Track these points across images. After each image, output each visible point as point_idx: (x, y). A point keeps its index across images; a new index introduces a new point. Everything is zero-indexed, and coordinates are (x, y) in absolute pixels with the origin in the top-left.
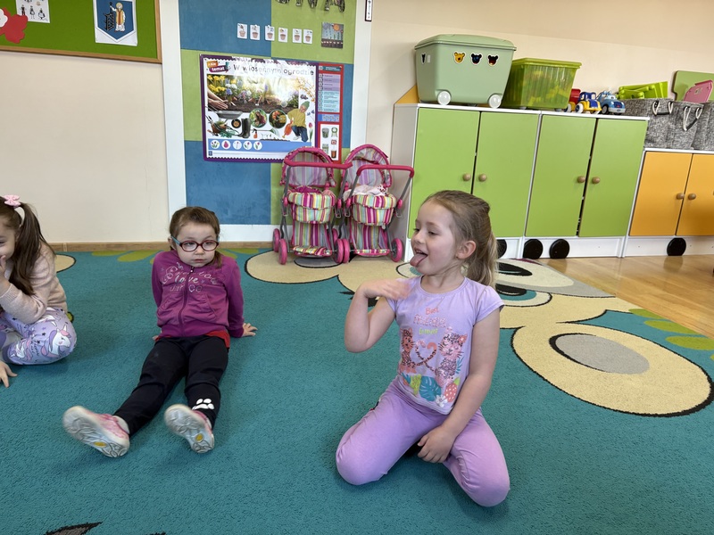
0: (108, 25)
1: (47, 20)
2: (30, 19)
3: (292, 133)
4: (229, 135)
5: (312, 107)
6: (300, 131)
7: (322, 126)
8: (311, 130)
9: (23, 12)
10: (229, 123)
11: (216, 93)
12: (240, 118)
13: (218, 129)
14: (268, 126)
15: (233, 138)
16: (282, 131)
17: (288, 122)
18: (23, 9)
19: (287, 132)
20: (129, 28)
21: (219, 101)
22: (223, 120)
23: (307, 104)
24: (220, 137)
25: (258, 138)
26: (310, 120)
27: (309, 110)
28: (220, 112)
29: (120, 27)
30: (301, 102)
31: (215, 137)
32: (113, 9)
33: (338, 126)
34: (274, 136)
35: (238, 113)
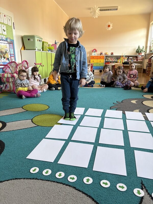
3: (7, 60)
5: (9, 53)
6: (8, 59)
7: (12, 58)
8: (10, 59)
14: (3, 58)
16: (5, 59)
17: (6, 57)
19: (6, 60)
23: (8, 52)
25: (2, 62)
26: (9, 56)
30: (7, 51)
33: (14, 58)
34: (4, 61)
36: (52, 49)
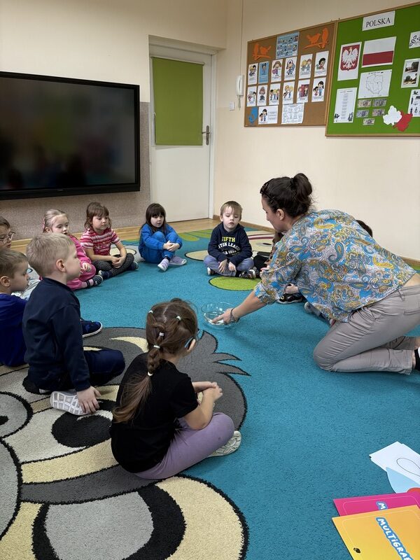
2: (414, 115)
9: (411, 112)
18: (412, 110)
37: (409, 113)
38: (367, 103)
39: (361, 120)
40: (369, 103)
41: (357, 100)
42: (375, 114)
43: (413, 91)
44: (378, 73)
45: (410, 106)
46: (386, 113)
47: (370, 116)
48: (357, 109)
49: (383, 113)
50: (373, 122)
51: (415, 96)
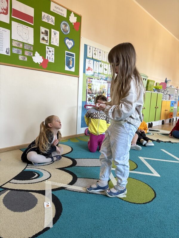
0: (68, 65)
1: (53, 62)
2: (49, 61)
4: (91, 101)
5: (107, 93)
7: (108, 98)
9: (47, 58)
10: (92, 98)
11: (90, 89)
12: (94, 96)
13: (90, 100)
15: (93, 102)
18: (48, 57)
20: (73, 66)
21: (90, 91)
22: (91, 97)
23: (106, 92)
24: (90, 102)
27: (106, 94)
28: (90, 94)
29: (71, 66)
30: (105, 91)
31: (89, 102)
32: (70, 60)
35: (93, 95)
36: (160, 88)
37: (46, 58)
38: (19, 45)
39: (17, 55)
40: (21, 45)
41: (11, 40)
42: (27, 53)
43: (47, 47)
44: (25, 27)
45: (47, 55)
46: (34, 55)
47: (23, 54)
48: (12, 46)
49: (32, 55)
50: (26, 59)
51: (48, 50)
